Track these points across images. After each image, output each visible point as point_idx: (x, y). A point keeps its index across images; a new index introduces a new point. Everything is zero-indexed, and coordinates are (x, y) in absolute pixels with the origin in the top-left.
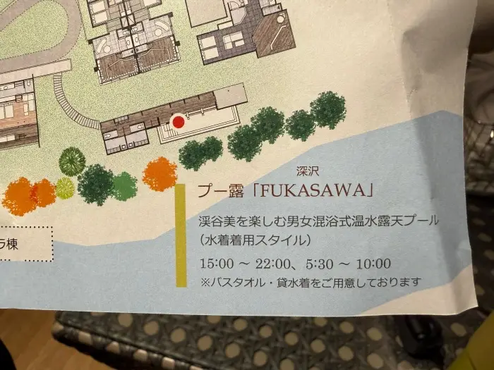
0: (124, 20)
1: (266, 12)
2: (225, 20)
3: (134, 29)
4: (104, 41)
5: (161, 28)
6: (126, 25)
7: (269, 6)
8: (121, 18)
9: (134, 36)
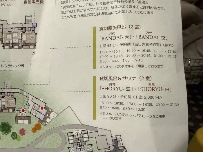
0: (78, 143)
1: (120, 148)
2: (108, 149)
3: (81, 147)
4: (72, 149)
5: (89, 148)
6: (79, 145)
7: (121, 147)
8: (77, 143)
9: (81, 149)
